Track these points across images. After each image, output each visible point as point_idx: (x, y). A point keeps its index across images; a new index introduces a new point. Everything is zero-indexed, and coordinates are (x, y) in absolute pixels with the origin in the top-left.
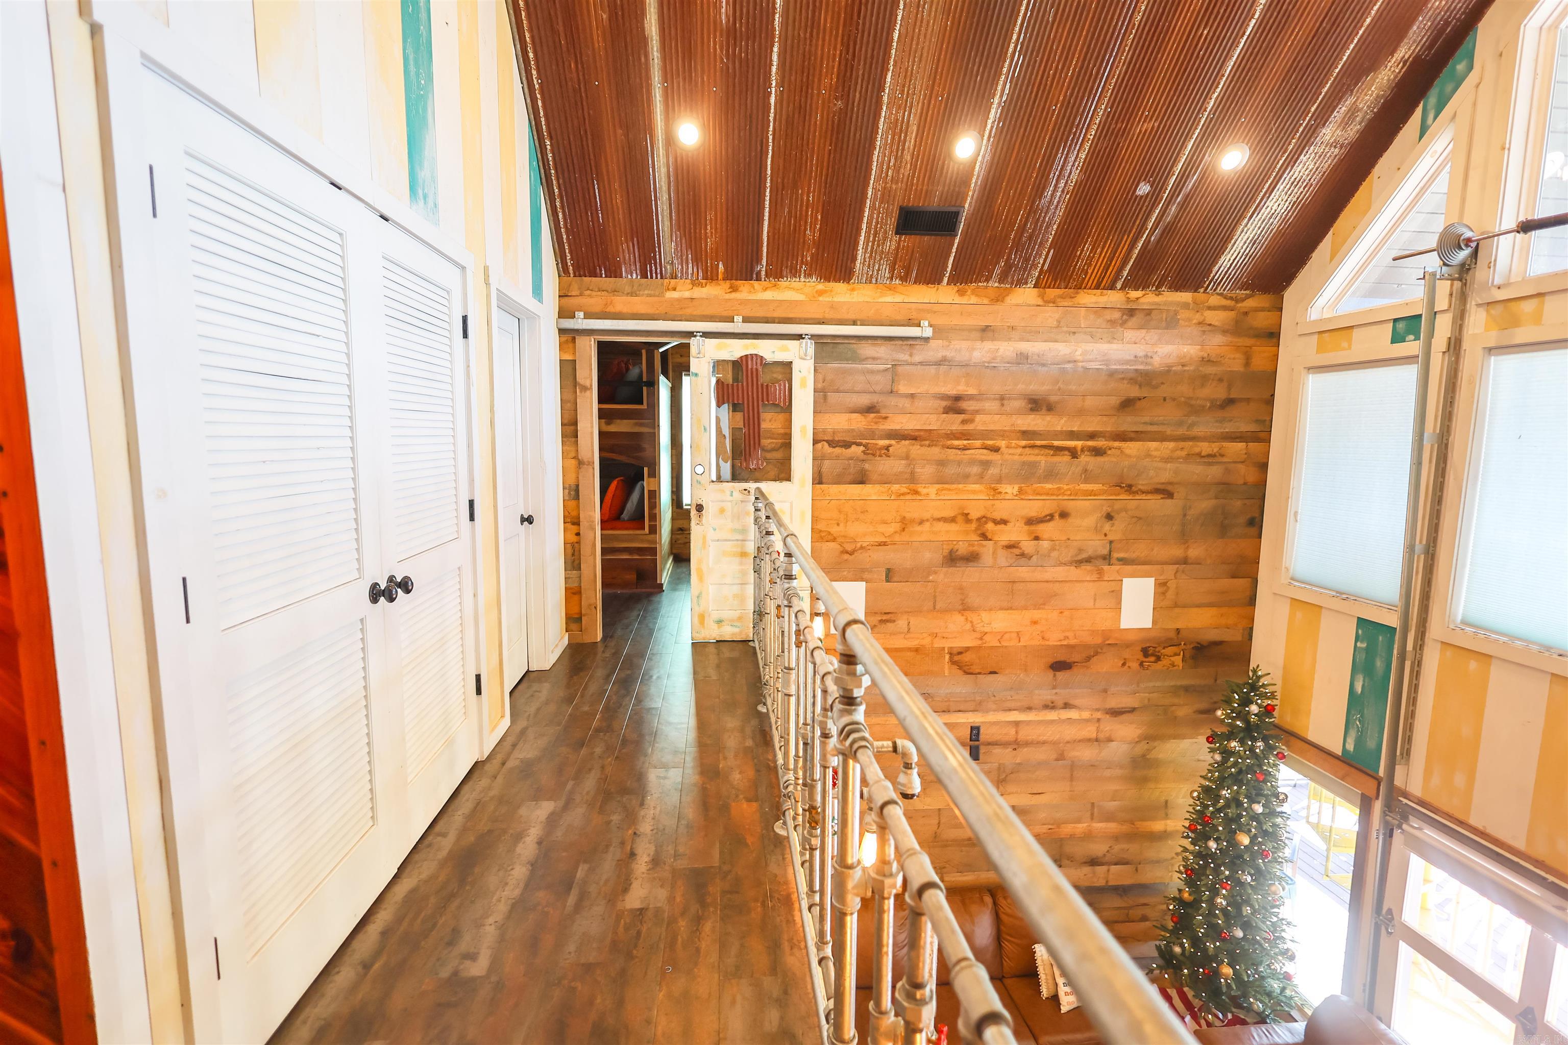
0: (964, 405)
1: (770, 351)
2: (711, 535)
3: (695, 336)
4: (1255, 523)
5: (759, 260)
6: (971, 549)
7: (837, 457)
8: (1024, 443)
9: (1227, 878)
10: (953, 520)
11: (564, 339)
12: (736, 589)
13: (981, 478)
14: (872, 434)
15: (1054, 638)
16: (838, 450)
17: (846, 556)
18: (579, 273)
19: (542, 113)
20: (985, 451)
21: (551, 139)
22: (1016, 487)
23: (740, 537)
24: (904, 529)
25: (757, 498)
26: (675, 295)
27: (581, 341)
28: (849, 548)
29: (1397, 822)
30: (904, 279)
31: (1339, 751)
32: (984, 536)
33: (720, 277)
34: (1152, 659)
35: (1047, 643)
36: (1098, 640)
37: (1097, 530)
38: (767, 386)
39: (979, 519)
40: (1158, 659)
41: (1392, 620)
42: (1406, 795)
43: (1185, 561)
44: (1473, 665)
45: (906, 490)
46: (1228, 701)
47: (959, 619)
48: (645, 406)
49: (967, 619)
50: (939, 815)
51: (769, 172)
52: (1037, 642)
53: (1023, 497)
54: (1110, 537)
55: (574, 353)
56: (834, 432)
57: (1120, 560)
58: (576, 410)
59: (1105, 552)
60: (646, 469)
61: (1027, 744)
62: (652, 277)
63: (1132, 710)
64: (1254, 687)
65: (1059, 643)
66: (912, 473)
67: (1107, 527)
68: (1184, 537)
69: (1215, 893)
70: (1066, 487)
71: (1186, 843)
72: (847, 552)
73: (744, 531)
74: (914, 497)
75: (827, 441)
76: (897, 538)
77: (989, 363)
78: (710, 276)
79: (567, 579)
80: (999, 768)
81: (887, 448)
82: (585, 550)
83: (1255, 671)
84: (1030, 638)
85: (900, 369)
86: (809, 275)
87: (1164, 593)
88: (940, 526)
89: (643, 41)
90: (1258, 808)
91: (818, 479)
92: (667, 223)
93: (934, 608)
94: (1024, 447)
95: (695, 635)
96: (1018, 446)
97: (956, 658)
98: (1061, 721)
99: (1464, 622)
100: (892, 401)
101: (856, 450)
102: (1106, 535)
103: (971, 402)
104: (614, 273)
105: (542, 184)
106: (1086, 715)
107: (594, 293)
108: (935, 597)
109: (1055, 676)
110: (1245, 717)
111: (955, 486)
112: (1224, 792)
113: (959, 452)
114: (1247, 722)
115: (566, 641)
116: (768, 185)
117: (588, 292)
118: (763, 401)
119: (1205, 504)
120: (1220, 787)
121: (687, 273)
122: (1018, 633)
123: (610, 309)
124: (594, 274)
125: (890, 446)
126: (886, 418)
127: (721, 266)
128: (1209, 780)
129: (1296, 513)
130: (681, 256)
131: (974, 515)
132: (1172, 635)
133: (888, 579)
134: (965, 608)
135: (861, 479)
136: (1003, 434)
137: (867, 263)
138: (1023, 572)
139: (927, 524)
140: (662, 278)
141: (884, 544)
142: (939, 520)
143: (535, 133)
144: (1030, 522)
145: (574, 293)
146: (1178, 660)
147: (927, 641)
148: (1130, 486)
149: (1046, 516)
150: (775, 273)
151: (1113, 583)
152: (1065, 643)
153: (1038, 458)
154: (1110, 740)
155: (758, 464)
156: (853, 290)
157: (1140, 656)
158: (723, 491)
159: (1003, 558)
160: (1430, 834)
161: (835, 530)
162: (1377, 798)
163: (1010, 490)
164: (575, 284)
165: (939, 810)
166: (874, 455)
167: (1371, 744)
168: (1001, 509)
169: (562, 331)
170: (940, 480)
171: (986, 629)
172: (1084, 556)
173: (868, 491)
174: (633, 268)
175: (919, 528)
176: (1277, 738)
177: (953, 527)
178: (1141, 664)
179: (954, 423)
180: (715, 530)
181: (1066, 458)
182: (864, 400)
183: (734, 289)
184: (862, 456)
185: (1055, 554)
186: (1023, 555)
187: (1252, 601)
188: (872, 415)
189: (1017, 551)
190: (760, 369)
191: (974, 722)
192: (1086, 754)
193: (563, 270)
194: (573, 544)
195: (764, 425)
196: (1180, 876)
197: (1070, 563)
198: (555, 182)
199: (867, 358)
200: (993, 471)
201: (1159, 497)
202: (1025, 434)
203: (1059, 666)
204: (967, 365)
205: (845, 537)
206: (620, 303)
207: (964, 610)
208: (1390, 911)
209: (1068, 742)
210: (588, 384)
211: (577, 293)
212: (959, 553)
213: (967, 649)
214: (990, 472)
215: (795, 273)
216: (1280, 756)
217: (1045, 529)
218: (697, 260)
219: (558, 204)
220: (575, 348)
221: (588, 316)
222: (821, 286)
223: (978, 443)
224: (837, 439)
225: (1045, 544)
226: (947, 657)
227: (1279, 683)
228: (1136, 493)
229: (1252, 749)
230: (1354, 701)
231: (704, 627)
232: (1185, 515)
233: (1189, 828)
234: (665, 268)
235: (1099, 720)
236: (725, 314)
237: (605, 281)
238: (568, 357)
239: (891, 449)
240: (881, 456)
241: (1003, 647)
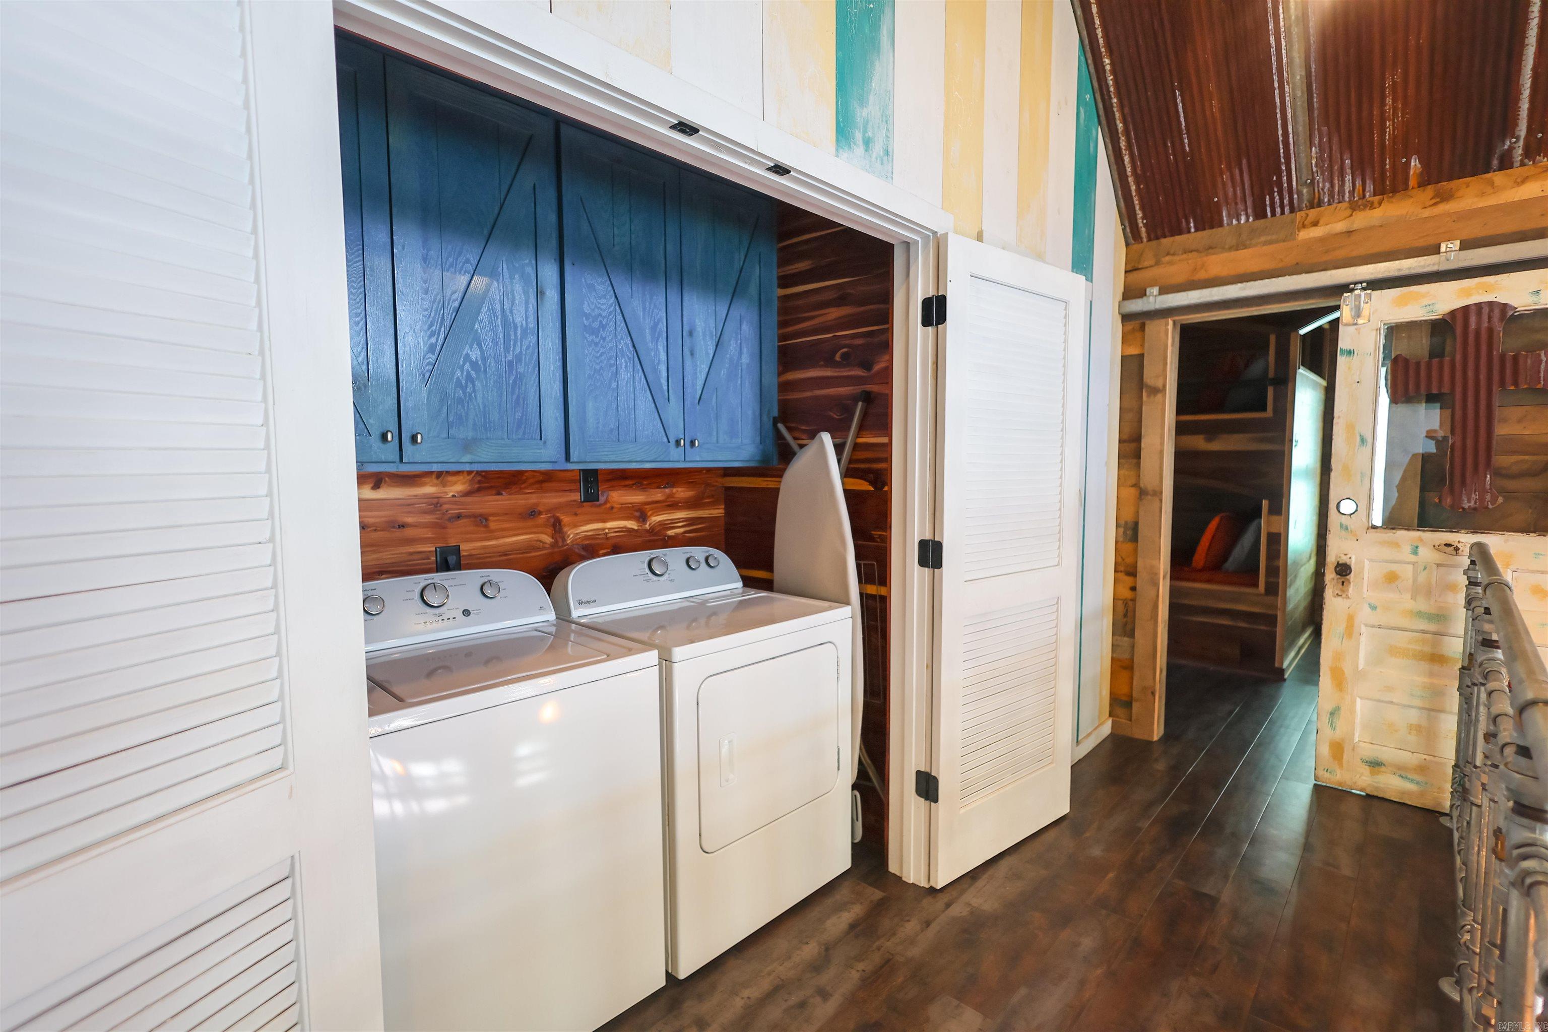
1: (1525, 292)
2: (1365, 615)
3: (1352, 290)
5: (1507, 130)
11: (1130, 326)
12: (1414, 716)
18: (1155, 233)
19: (1097, 22)
21: (1111, 57)
23: (1432, 627)
25: (1473, 562)
26: (1316, 232)
27: (1152, 327)
33: (1412, 182)
38: (1515, 358)
48: (1269, 413)
55: (1142, 345)
58: (1140, 421)
60: (1265, 503)
62: (1273, 214)
73: (1441, 617)
78: (1391, 186)
79: (1114, 646)
82: (1142, 612)
92: (1303, 118)
95: (1321, 773)
104: (1209, 222)
105: (1100, 123)
107: (1176, 258)
115: (1106, 729)
117: (1168, 258)
118: (1502, 383)
121: (1342, 192)
123: (1202, 275)
124: (1177, 230)
127: (1415, 163)
130: (1331, 166)
140: (1292, 210)
143: (1089, 55)
145: (1146, 264)
155: (1482, 499)
158: (1396, 545)
164: (1148, 248)
169: (1126, 318)
174: (1241, 206)
180: (1373, 608)
183: (1444, 197)
190: (1499, 327)
193: (1131, 233)
194: (1125, 603)
195: (1501, 430)
198: (1117, 115)
206: (1216, 264)
210: (1159, 384)
211: (1152, 262)
218: (1360, 168)
219: (1123, 144)
220: (1143, 338)
221: (1164, 291)
231: (1341, 765)
234: (1300, 193)
236: (1421, 243)
237: (1194, 237)
238: (1133, 351)
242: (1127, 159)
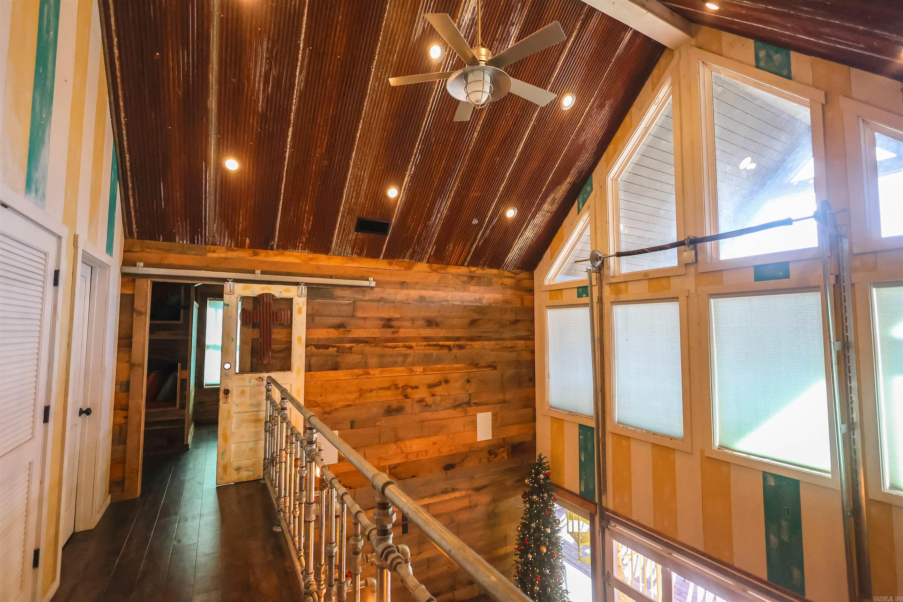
0: (394, 323)
1: (278, 291)
2: (234, 409)
3: (228, 281)
4: (532, 379)
5: (273, 239)
6: (399, 404)
7: (320, 355)
8: (425, 343)
9: (538, 574)
10: (389, 388)
11: (126, 279)
12: (251, 445)
13: (403, 364)
14: (341, 341)
15: (445, 451)
16: (321, 351)
17: (326, 416)
18: (142, 236)
19: (125, 138)
20: (405, 349)
21: (130, 154)
22: (422, 368)
23: (255, 409)
24: (361, 396)
25: (268, 383)
26: (214, 255)
27: (139, 282)
28: (328, 410)
29: (606, 525)
30: (360, 254)
31: (578, 492)
32: (406, 397)
33: (247, 246)
34: (493, 456)
35: (441, 455)
36: (467, 449)
37: (463, 388)
38: (276, 313)
39: (403, 387)
40: (496, 456)
41: (592, 424)
42: (607, 510)
43: (504, 402)
44: (624, 442)
45: (362, 372)
46: (530, 474)
47: (394, 447)
48: (181, 321)
49: (398, 447)
51: (283, 192)
52: (436, 455)
53: (425, 373)
54: (469, 392)
55: (134, 289)
56: (319, 339)
57: (475, 403)
58: (132, 328)
59: (467, 400)
60: (179, 365)
62: (198, 243)
63: (485, 487)
64: (540, 465)
65: (448, 454)
66: (366, 362)
67: (467, 386)
68: (503, 388)
69: (534, 584)
70: (447, 366)
71: (517, 558)
72: (327, 413)
73: (258, 405)
74: (367, 376)
75: (314, 345)
76: (357, 402)
77: (405, 301)
78: (240, 246)
79: (113, 452)
81: (351, 348)
82: (131, 428)
83: (540, 456)
84: (433, 454)
85: (357, 303)
86: (304, 249)
87: (496, 420)
88: (382, 393)
89: (206, 111)
90: (549, 531)
91: (309, 368)
92: (213, 213)
93: (380, 442)
94: (425, 346)
95: (219, 481)
96: (422, 346)
97: (393, 471)
98: (450, 500)
99: (618, 422)
100: (354, 321)
101: (332, 350)
102: (467, 391)
103: (397, 322)
104: (170, 238)
105: (119, 180)
106: (463, 493)
107: (153, 251)
108: (380, 435)
109: (446, 473)
110: (537, 481)
111: (389, 369)
112: (533, 525)
113: (391, 349)
114: (539, 484)
115: (108, 501)
116: (282, 198)
117: (148, 250)
118: (273, 321)
119: (510, 372)
120: (530, 523)
121: (224, 243)
122: (426, 451)
123: (166, 262)
125: (353, 347)
126: (350, 331)
127: (247, 240)
128: (525, 520)
129: (549, 374)
130: (221, 233)
131: (401, 384)
132: (501, 442)
133: (352, 427)
134: (397, 440)
135: (336, 367)
136: (413, 339)
137: (339, 245)
138: (427, 415)
139: (374, 393)
140: (205, 244)
141: (350, 406)
142: (381, 389)
143: (118, 149)
144: (430, 386)
145: (136, 250)
146: (505, 455)
147: (376, 463)
148: (477, 364)
149: (437, 383)
150: (284, 246)
151: (472, 417)
152: (451, 453)
153: (432, 352)
154: (476, 506)
155: (269, 360)
156: (330, 259)
157: (487, 455)
158: (244, 380)
159: (417, 408)
160: (620, 528)
161: (319, 399)
162: (596, 514)
163: (419, 369)
164: (138, 244)
166: (343, 352)
167: (591, 487)
168: (415, 380)
169: (124, 275)
170: (382, 366)
171: (408, 451)
172: (458, 403)
173: (340, 374)
174: (184, 236)
175: (369, 395)
176: (552, 490)
177: (389, 393)
178: (488, 460)
179: (388, 333)
180: (237, 405)
181: (446, 351)
182: (337, 321)
183: (256, 254)
184: (336, 353)
185: (443, 403)
186: (427, 405)
187: (534, 420)
188: (342, 329)
189: (424, 403)
190: (272, 302)
192: (464, 517)
193: (128, 233)
194: (121, 426)
195: (274, 336)
196: (515, 578)
197: (450, 408)
198: (129, 180)
199: (339, 297)
200: (410, 360)
201: (491, 369)
202: (426, 339)
203: (449, 467)
204: (393, 302)
205: (325, 403)
206: (173, 258)
207: (396, 441)
208: (608, 573)
209: (456, 511)
210: (143, 310)
211: (139, 250)
212: (393, 407)
213: (399, 464)
214: (408, 360)
215: (295, 247)
216: (555, 500)
217: (438, 390)
218: (231, 236)
219: (130, 193)
220: (134, 286)
221: (146, 265)
222: (311, 256)
223: (401, 344)
224: (320, 343)
225: (438, 398)
227: (550, 460)
228: (480, 368)
229: (543, 498)
230: (582, 466)
231: (226, 474)
232: (502, 378)
233: (518, 549)
234: (209, 239)
235: (470, 495)
236: (249, 268)
239: (353, 349)
240: (347, 353)
241: (419, 460)
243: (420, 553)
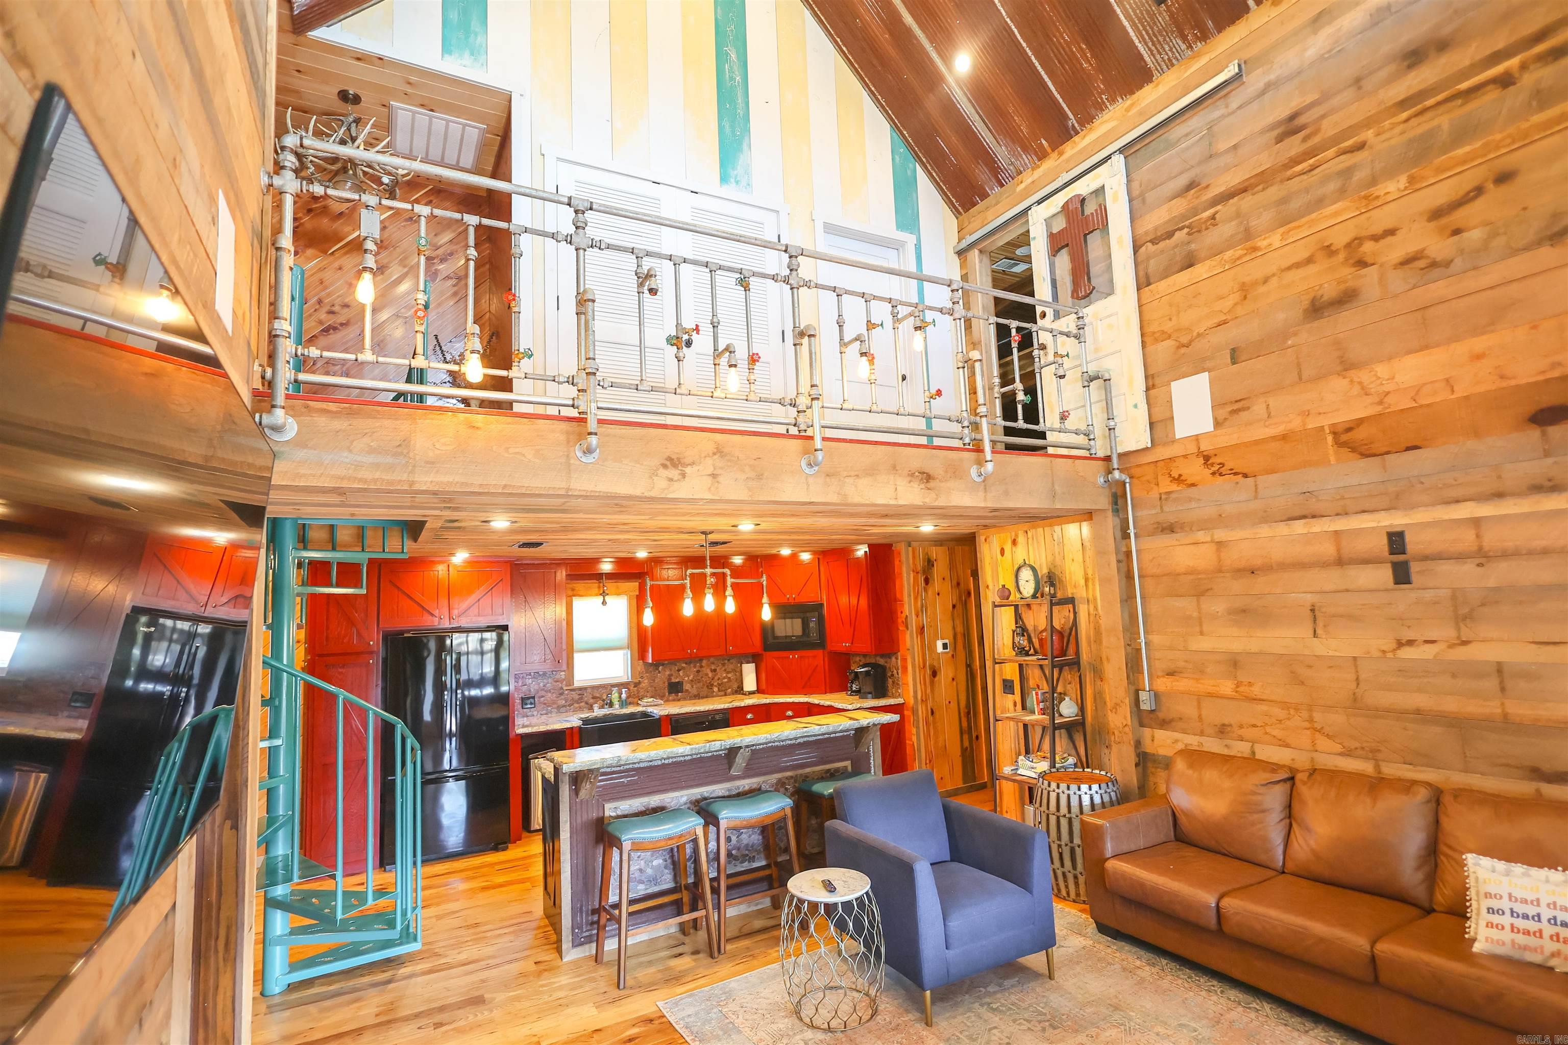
0: (1302, 120)
1: (1083, 188)
3: (1032, 208)
5: (1066, 117)
6: (1342, 287)
7: (1162, 252)
8: (1405, 115)
10: (1309, 261)
11: (962, 259)
13: (1342, 193)
14: (1195, 212)
16: (1162, 245)
17: (1183, 350)
18: (966, 208)
20: (1343, 157)
22: (1404, 179)
24: (1245, 298)
26: (1022, 186)
27: (968, 256)
28: (1184, 340)
30: (1204, 37)
32: (1362, 264)
33: (1049, 150)
35: (1513, 383)
39: (1348, 245)
45: (1241, 252)
47: (1339, 384)
49: (1352, 381)
50: (1356, 666)
51: (1024, 45)
52: (1489, 385)
53: (1418, 186)
55: (967, 267)
56: (1156, 229)
61: (1505, 555)
62: (1006, 183)
65: (1541, 378)
66: (1247, 230)
70: (1502, 135)
72: (1183, 346)
74: (1254, 255)
75: (1151, 241)
76: (1240, 311)
77: (1329, 51)
78: (1042, 156)
80: (1454, 597)
81: (1213, 217)
85: (1215, 129)
86: (1113, 100)
88: (1292, 275)
91: (1143, 282)
93: (1300, 379)
94: (1407, 120)
96: (1394, 126)
97: (1344, 438)
100: (1214, 164)
101: (1180, 236)
103: (1310, 112)
104: (984, 196)
105: (916, 161)
107: (973, 217)
108: (1299, 365)
109: (1544, 434)
111: (1304, 220)
113: (1305, 177)
116: (1030, 54)
121: (1026, 164)
122: (1447, 380)
123: (985, 222)
124: (974, 204)
125: (1216, 213)
126: (1208, 186)
127: (1044, 142)
130: (1014, 153)
131: (1340, 243)
133: (1234, 362)
134: (1346, 366)
135: (1189, 263)
136: (1367, 124)
137: (1155, 52)
138: (1439, 288)
139: (1274, 282)
140: (1013, 179)
141: (1225, 322)
142: (1289, 268)
143: (898, 132)
144: (1436, 214)
147: (1296, 423)
149: (1468, 193)
150: (1087, 120)
152: (1556, 373)
153: (1435, 123)
156: (1158, 85)
159: (1397, 281)
161: (1168, 326)
163: (1393, 187)
164: (965, 218)
165: (1355, 658)
166: (1199, 231)
168: (1381, 219)
169: (959, 253)
170: (1285, 221)
171: (1387, 388)
173: (1200, 271)
174: (993, 186)
175: (1262, 289)
177: (1312, 269)
179: (1294, 146)
181: (1492, 95)
182: (1183, 181)
183: (1061, 154)
184: (1188, 238)
185: (1497, 242)
186: (1434, 265)
188: (1193, 191)
189: (1422, 263)
190: (1080, 206)
191: (1391, 526)
193: (957, 212)
198: (921, 155)
199: (1179, 140)
200: (1360, 175)
202: (1403, 104)
203: (1552, 416)
204: (1299, 73)
205: (1179, 330)
206: (989, 215)
207: (1346, 370)
211: (964, 224)
212: (1325, 298)
213: (1360, 422)
214: (1355, 179)
215: (1101, 107)
217: (1470, 212)
218: (1025, 149)
220: (967, 263)
222: (1129, 102)
223: (1331, 152)
224: (1159, 234)
225: (1475, 235)
226: (1330, 438)
234: (1009, 169)
236: (1053, 176)
237: (981, 205)
238: (964, 272)
239: (1217, 216)
240: (1207, 229)
241: (1421, 406)
242: (934, 174)
243: (1465, 643)
